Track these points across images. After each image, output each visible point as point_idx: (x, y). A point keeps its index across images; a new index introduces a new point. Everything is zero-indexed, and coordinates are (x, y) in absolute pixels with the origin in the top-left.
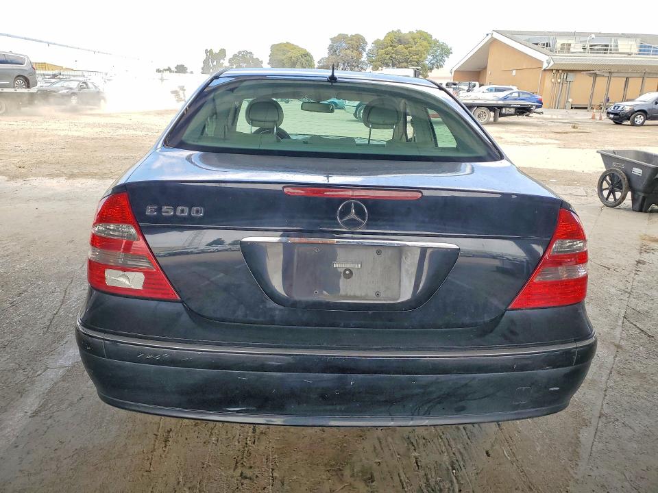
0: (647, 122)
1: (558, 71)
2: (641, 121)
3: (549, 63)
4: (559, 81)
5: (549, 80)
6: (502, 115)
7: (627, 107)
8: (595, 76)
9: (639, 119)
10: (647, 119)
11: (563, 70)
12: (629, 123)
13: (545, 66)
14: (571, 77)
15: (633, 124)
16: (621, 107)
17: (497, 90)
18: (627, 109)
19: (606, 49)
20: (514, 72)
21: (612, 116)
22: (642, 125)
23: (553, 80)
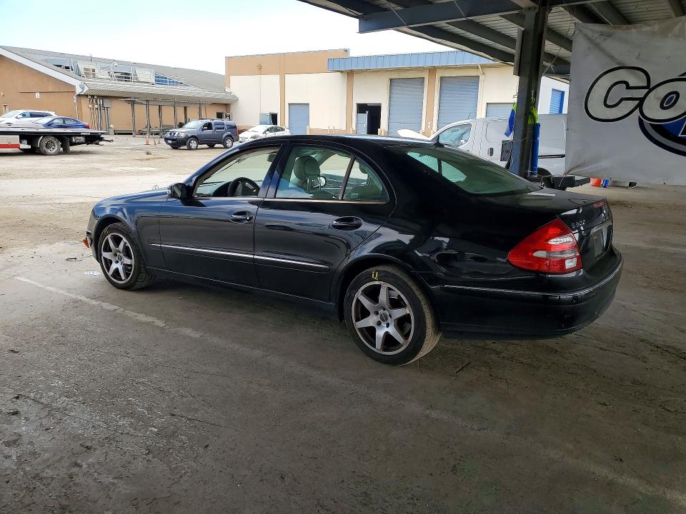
0: (200, 146)
1: (93, 96)
2: (195, 145)
3: (83, 88)
4: (96, 106)
5: (86, 105)
6: (73, 144)
7: (181, 133)
8: (133, 103)
9: (194, 144)
10: (199, 144)
11: (98, 96)
12: (186, 147)
13: (78, 91)
14: (107, 103)
15: (190, 149)
16: (177, 133)
17: (32, 115)
18: (182, 135)
19: (126, 77)
20: (38, 95)
21: (170, 142)
22: (197, 149)
23: (90, 106)
